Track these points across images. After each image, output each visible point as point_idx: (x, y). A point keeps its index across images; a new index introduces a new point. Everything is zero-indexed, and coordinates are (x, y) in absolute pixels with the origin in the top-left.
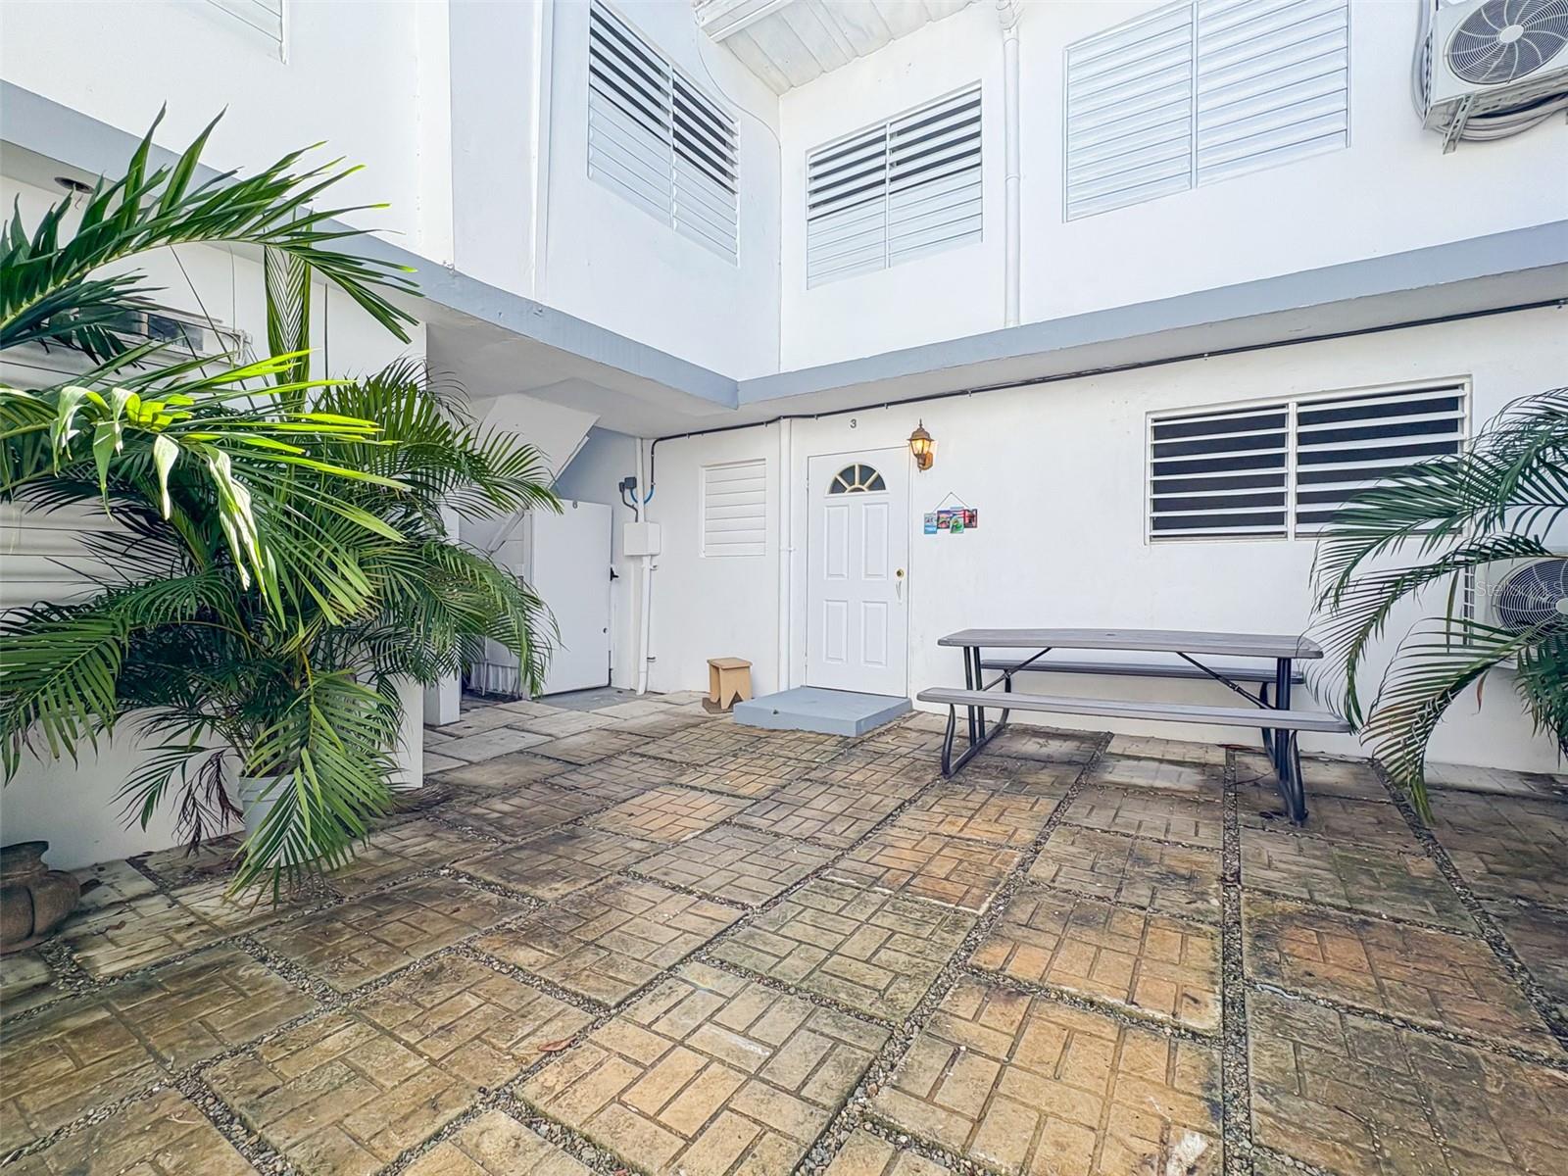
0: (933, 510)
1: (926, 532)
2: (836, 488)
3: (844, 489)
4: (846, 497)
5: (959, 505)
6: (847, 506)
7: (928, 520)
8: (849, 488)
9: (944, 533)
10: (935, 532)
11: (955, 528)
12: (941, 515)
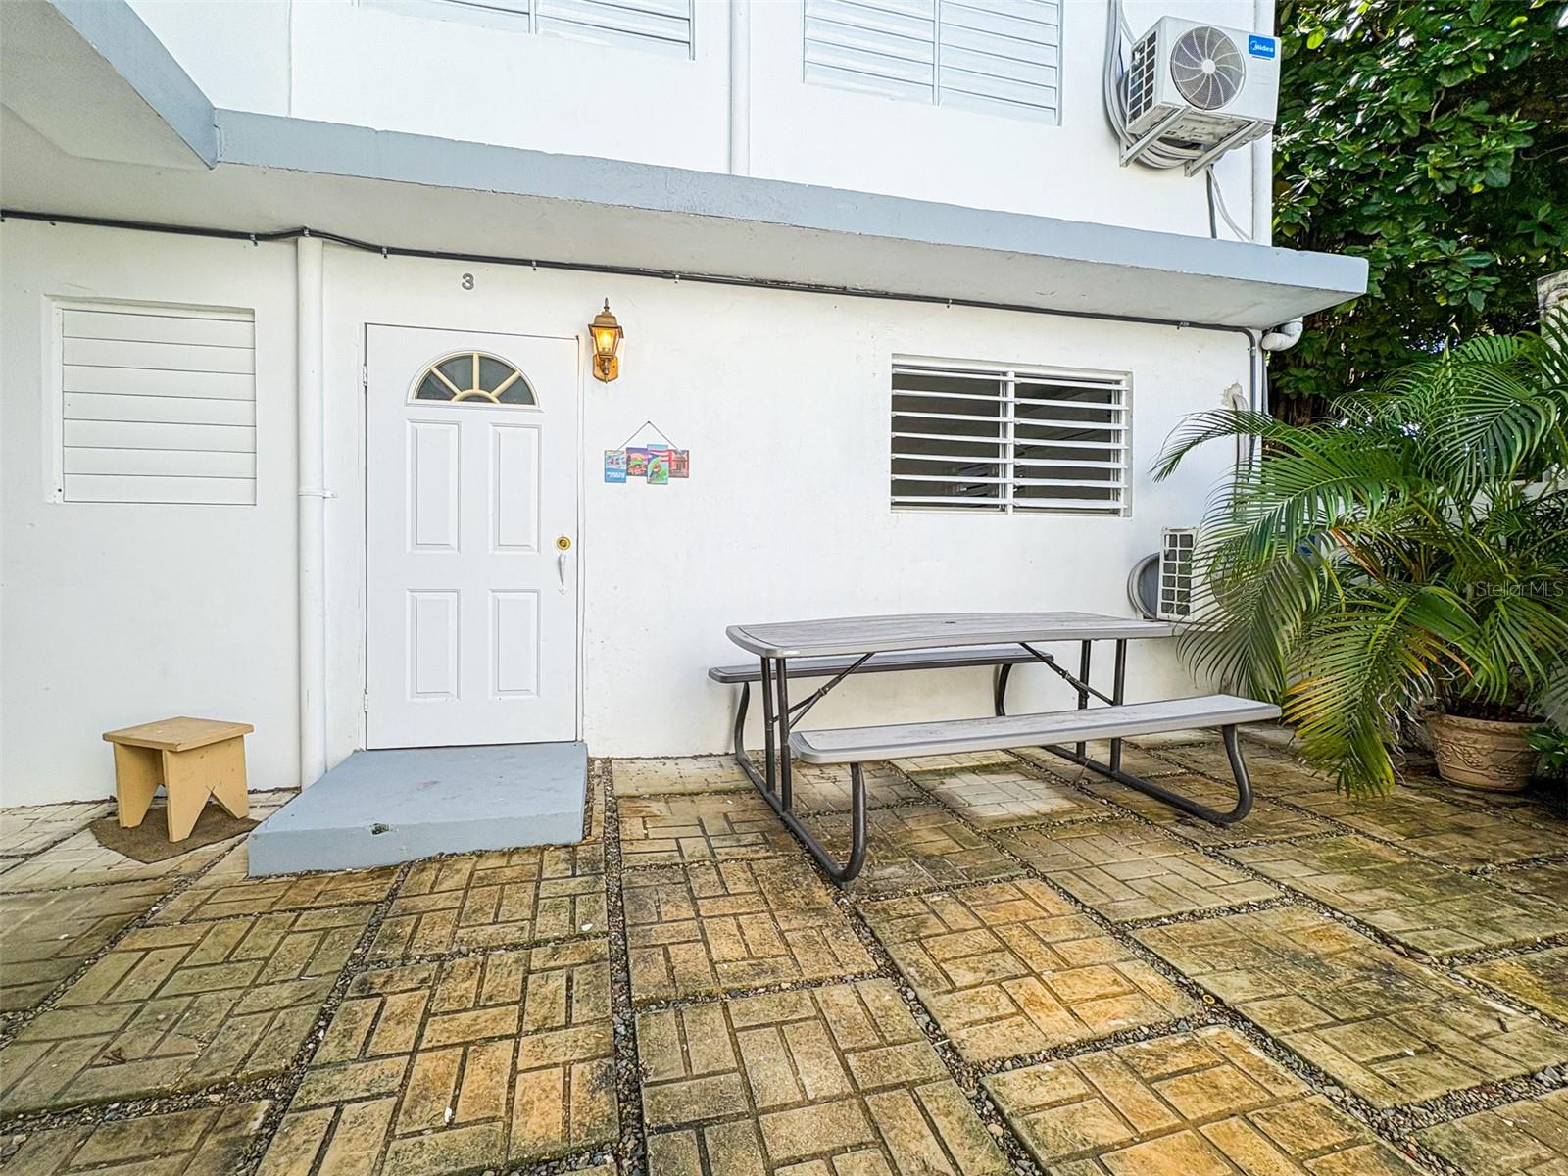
0: (618, 444)
1: (608, 479)
2: (430, 388)
3: (447, 395)
4: (453, 409)
5: (659, 441)
6: (457, 424)
7: (611, 460)
8: (460, 394)
9: (637, 482)
10: (624, 481)
11: (654, 477)
12: (633, 455)
